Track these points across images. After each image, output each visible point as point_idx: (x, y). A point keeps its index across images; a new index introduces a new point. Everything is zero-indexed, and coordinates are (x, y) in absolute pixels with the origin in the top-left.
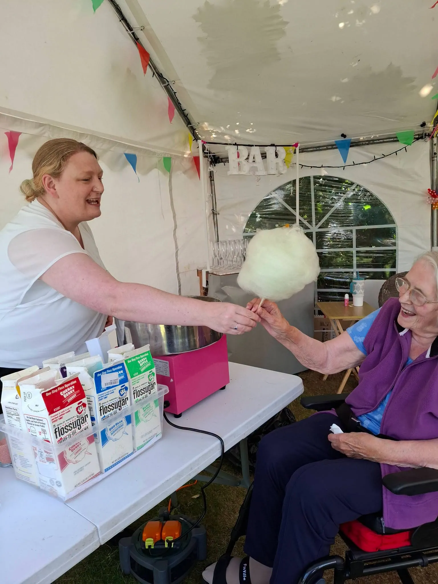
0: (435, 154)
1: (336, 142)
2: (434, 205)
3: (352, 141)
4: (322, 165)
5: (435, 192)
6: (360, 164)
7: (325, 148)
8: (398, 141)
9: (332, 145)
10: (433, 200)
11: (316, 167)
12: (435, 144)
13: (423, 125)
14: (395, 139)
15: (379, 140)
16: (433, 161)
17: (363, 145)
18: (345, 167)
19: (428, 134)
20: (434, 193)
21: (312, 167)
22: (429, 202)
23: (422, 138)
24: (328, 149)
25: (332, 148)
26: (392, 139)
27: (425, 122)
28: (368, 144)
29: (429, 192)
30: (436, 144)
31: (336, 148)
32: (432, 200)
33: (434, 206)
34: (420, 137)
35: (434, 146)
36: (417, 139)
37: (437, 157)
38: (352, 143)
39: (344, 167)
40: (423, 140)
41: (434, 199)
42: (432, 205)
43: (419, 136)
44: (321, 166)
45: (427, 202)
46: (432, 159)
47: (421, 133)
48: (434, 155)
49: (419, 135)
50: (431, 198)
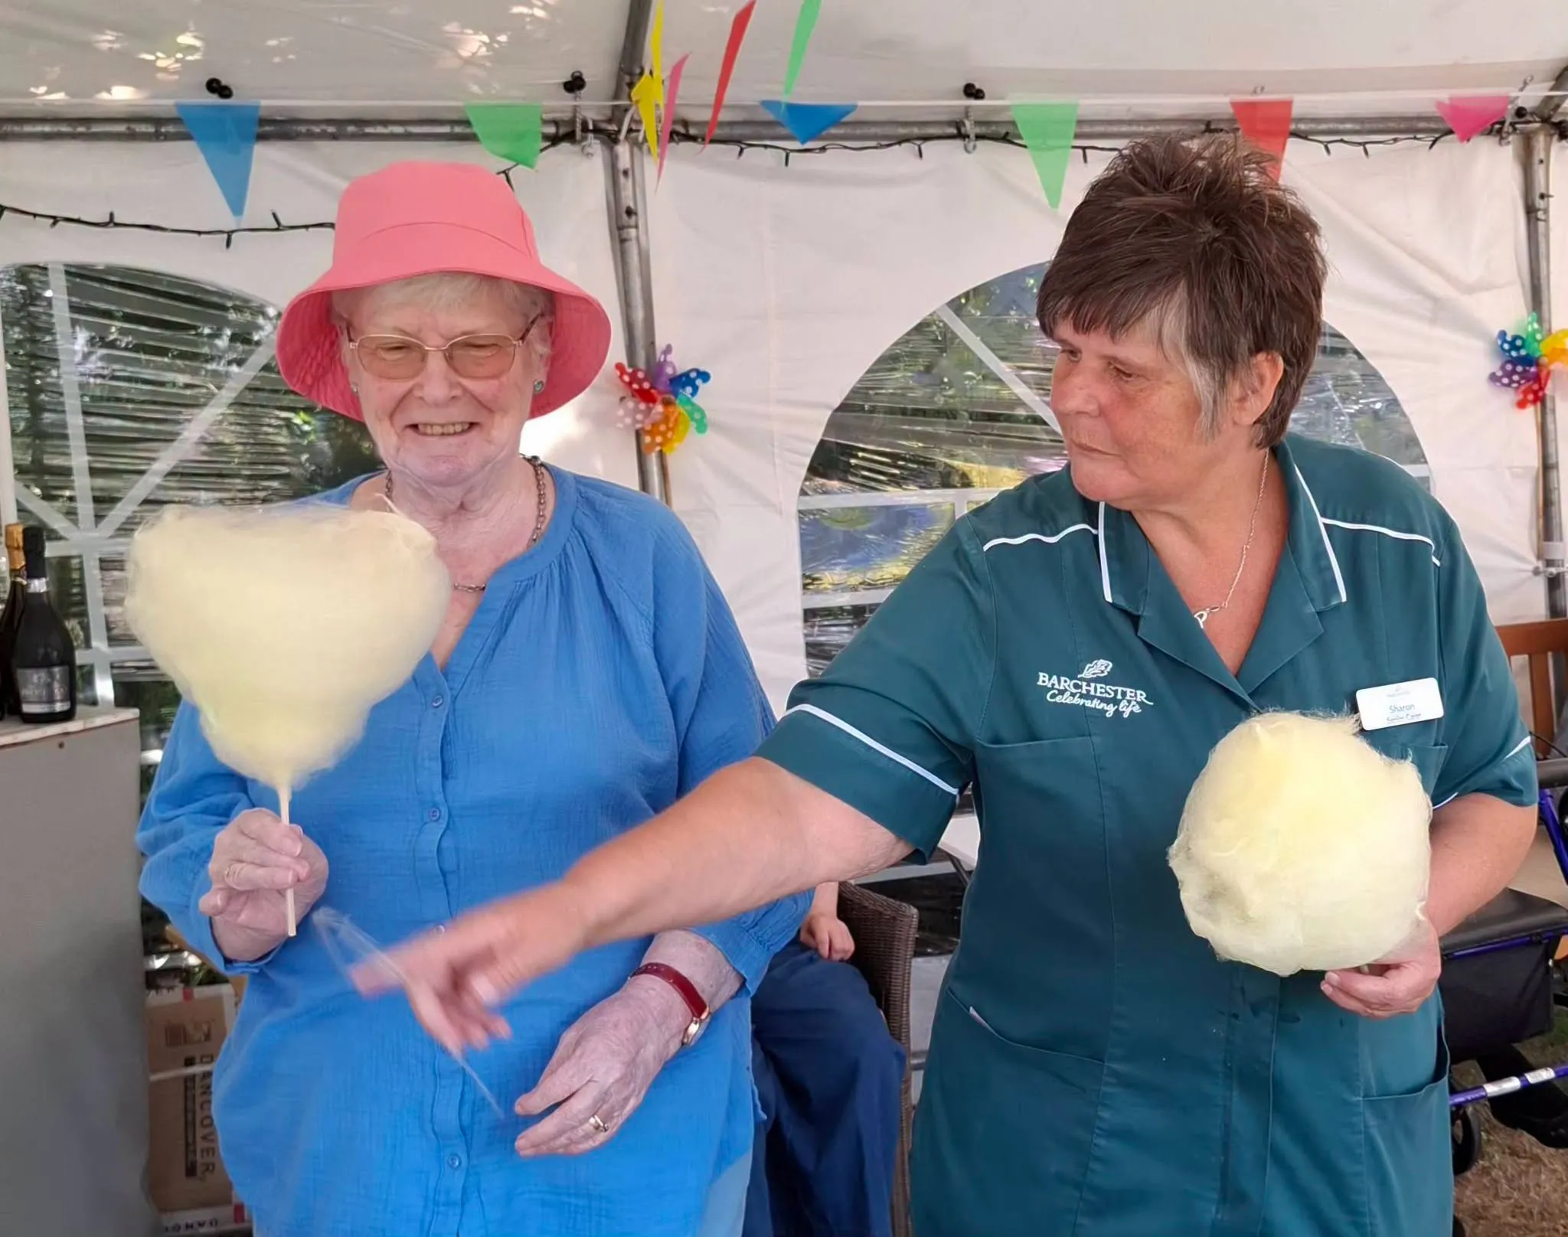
0: (630, 212)
1: (179, 106)
2: (649, 433)
3: (263, 113)
4: (112, 215)
5: (645, 379)
6: (306, 227)
7: (121, 128)
8: (472, 138)
9: (158, 121)
10: (641, 412)
11: (78, 221)
12: (625, 173)
13: (575, 84)
14: (458, 129)
15: (385, 123)
16: (623, 241)
17: (311, 136)
18: (234, 236)
19: (594, 125)
20: (640, 382)
21: (55, 220)
22: (628, 420)
23: (570, 137)
24: (132, 136)
25: (157, 137)
26: (446, 129)
27: (581, 74)
28: (334, 137)
29: (621, 377)
30: (630, 173)
31: (186, 137)
32: (636, 410)
33: (647, 439)
34: (564, 134)
35: (622, 179)
36: (554, 140)
37: (636, 227)
38: (263, 122)
39: (230, 233)
40: (576, 148)
41: (642, 406)
42: (638, 434)
43: (557, 128)
44: (107, 219)
45: (621, 419)
46: (620, 235)
47: (567, 116)
48: (625, 216)
49: (556, 123)
50: (631, 404)
